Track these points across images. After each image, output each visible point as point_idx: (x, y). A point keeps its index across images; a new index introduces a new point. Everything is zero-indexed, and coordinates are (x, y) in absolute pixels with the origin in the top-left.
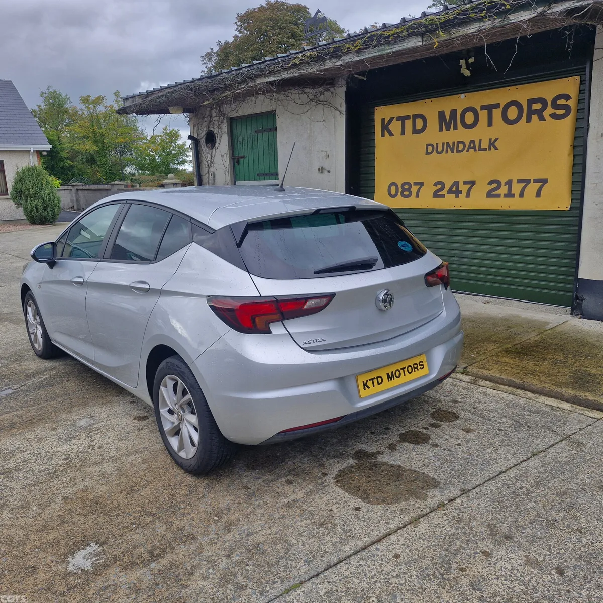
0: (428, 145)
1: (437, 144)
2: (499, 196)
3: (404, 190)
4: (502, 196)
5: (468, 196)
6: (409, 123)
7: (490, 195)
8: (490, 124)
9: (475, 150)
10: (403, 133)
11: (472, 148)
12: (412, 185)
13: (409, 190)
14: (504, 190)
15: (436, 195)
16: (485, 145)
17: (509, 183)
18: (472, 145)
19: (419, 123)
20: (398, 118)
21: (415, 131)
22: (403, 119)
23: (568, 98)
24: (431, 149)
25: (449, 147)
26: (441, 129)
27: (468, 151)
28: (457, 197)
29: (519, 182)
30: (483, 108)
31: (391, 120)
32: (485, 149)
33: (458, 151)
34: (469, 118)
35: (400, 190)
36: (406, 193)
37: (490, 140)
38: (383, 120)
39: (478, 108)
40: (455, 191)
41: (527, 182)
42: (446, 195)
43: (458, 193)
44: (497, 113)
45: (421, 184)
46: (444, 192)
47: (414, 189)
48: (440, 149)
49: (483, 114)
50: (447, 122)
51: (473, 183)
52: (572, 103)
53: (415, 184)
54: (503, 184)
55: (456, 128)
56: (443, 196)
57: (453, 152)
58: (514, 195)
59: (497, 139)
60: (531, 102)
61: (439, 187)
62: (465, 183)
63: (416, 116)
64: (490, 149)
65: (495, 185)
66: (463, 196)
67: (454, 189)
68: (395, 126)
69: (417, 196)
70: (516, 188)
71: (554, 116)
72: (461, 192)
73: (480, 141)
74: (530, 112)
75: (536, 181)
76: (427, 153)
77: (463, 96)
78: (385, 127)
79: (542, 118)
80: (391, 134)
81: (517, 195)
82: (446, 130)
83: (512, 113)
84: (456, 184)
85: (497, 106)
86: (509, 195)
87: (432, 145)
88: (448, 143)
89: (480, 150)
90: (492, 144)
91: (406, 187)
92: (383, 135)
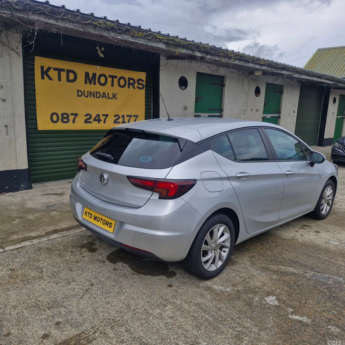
0: (78, 91)
1: (84, 91)
2: (119, 123)
3: (63, 118)
4: (121, 123)
5: (105, 122)
6: (64, 75)
7: (115, 122)
8: (112, 85)
9: (106, 98)
10: (60, 79)
11: (104, 97)
12: (70, 115)
13: (67, 118)
14: (121, 120)
15: (86, 121)
16: (111, 96)
17: (123, 116)
18: (104, 95)
19: (71, 76)
20: (55, 69)
21: (68, 80)
22: (59, 70)
23: (143, 81)
24: (80, 93)
25: (92, 94)
26: (86, 83)
27: (102, 98)
28: (99, 123)
29: (127, 116)
30: (110, 76)
31: (49, 69)
32: (111, 98)
33: (97, 97)
34: (103, 80)
35: (60, 118)
36: (65, 120)
37: (113, 94)
38: (42, 68)
39: (108, 76)
40: (98, 119)
41: (130, 116)
42: (93, 122)
43: (99, 121)
44: (116, 80)
45: (76, 115)
46: (91, 120)
47: (71, 118)
48: (86, 95)
49: (110, 80)
50: (90, 79)
51: (107, 116)
52: (144, 83)
53: (72, 114)
54: (120, 117)
55: (95, 84)
56: (91, 122)
57: (94, 97)
58: (126, 122)
59: (116, 94)
60: (130, 79)
61: (88, 117)
62: (103, 115)
63: (69, 71)
64: (113, 99)
65: (117, 117)
66: (102, 123)
67: (97, 118)
68: (53, 74)
69: (74, 122)
70: (126, 119)
71: (138, 87)
72: (101, 120)
73: (108, 93)
74: (130, 84)
75: (134, 116)
76: (78, 96)
77: (98, 67)
78: (45, 73)
79: (134, 88)
80: (50, 79)
81: (127, 122)
82: (89, 84)
83: (122, 82)
84: (98, 115)
85: (116, 77)
86: (124, 122)
87: (81, 91)
88: (90, 92)
89: (109, 98)
90: (114, 96)
91: (65, 116)
92: (43, 78)
